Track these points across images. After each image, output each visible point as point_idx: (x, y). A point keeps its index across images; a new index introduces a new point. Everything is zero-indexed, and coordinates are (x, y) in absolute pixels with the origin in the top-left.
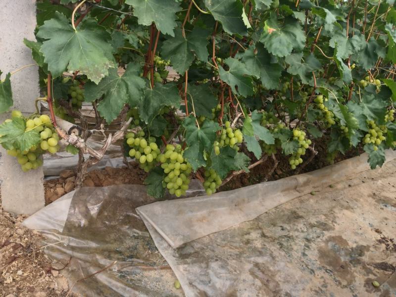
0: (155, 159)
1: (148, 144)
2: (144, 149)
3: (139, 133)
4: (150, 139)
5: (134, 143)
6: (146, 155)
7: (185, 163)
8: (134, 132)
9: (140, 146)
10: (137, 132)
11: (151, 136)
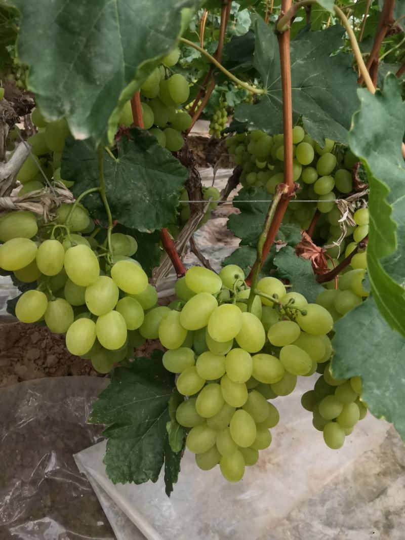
0: (137, 331)
1: (105, 268)
2: (84, 289)
3: (62, 214)
4: (114, 242)
5: (34, 264)
6: (94, 318)
7: (270, 349)
8: (38, 208)
9: (63, 276)
10: (53, 210)
11: (119, 229)
